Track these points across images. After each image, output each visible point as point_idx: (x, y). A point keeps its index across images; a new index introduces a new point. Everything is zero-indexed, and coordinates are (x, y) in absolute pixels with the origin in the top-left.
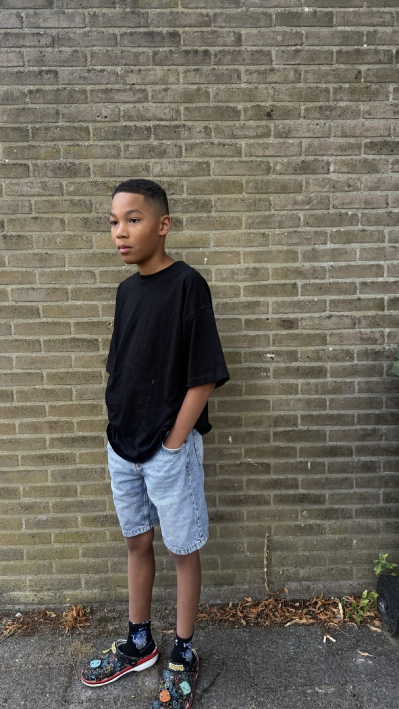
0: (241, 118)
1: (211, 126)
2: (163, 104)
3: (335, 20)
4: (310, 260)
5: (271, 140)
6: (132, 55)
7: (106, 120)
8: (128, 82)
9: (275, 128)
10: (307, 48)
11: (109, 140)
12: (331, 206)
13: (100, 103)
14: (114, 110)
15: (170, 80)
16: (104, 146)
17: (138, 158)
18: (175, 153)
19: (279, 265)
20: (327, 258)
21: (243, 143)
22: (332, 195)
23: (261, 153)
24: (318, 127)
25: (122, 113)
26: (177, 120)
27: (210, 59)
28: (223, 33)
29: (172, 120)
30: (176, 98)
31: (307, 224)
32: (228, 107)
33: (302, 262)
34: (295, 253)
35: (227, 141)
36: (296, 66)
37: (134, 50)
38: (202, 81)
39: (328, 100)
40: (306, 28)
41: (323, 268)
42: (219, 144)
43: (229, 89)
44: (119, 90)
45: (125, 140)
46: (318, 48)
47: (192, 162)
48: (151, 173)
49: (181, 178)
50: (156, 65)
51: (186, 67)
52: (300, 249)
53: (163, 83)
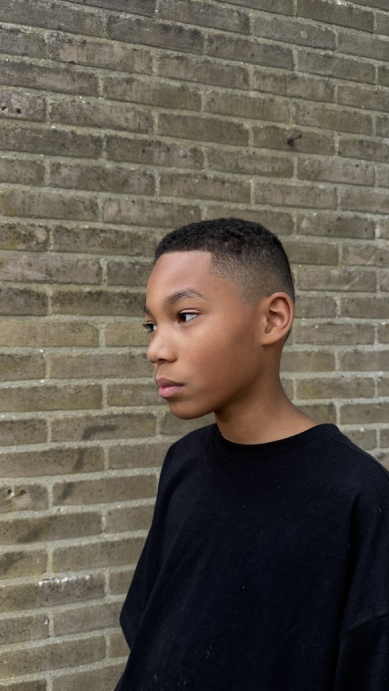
0: (250, 142)
1: (203, 149)
2: (123, 104)
3: (375, 24)
4: (352, 367)
5: (294, 182)
6: (70, 14)
7: (19, 116)
8: (62, 57)
9: (299, 165)
10: (340, 55)
11: (24, 151)
12: (378, 287)
13: (8, 85)
14: (35, 102)
15: (136, 66)
16: (13, 161)
17: (77, 188)
18: (143, 187)
19: (308, 375)
20: (374, 364)
21: (252, 182)
22: (378, 271)
23: (279, 199)
24: (358, 169)
25: (49, 109)
26: (146, 132)
27: (202, 45)
28: (222, 10)
29: (138, 130)
30: (146, 96)
31: (346, 313)
32: (231, 124)
33: (340, 370)
34: (329, 356)
35: (228, 176)
36: (327, 79)
37: (76, 8)
38: (189, 76)
39: (369, 133)
40: (339, 28)
41: (370, 379)
42: (216, 180)
43: (231, 96)
44: (45, 70)
45: (53, 154)
46: (355, 58)
47: (172, 204)
48: (100, 215)
49: (153, 229)
50: (113, 39)
51: (163, 51)
52: (337, 351)
53: (125, 71)
